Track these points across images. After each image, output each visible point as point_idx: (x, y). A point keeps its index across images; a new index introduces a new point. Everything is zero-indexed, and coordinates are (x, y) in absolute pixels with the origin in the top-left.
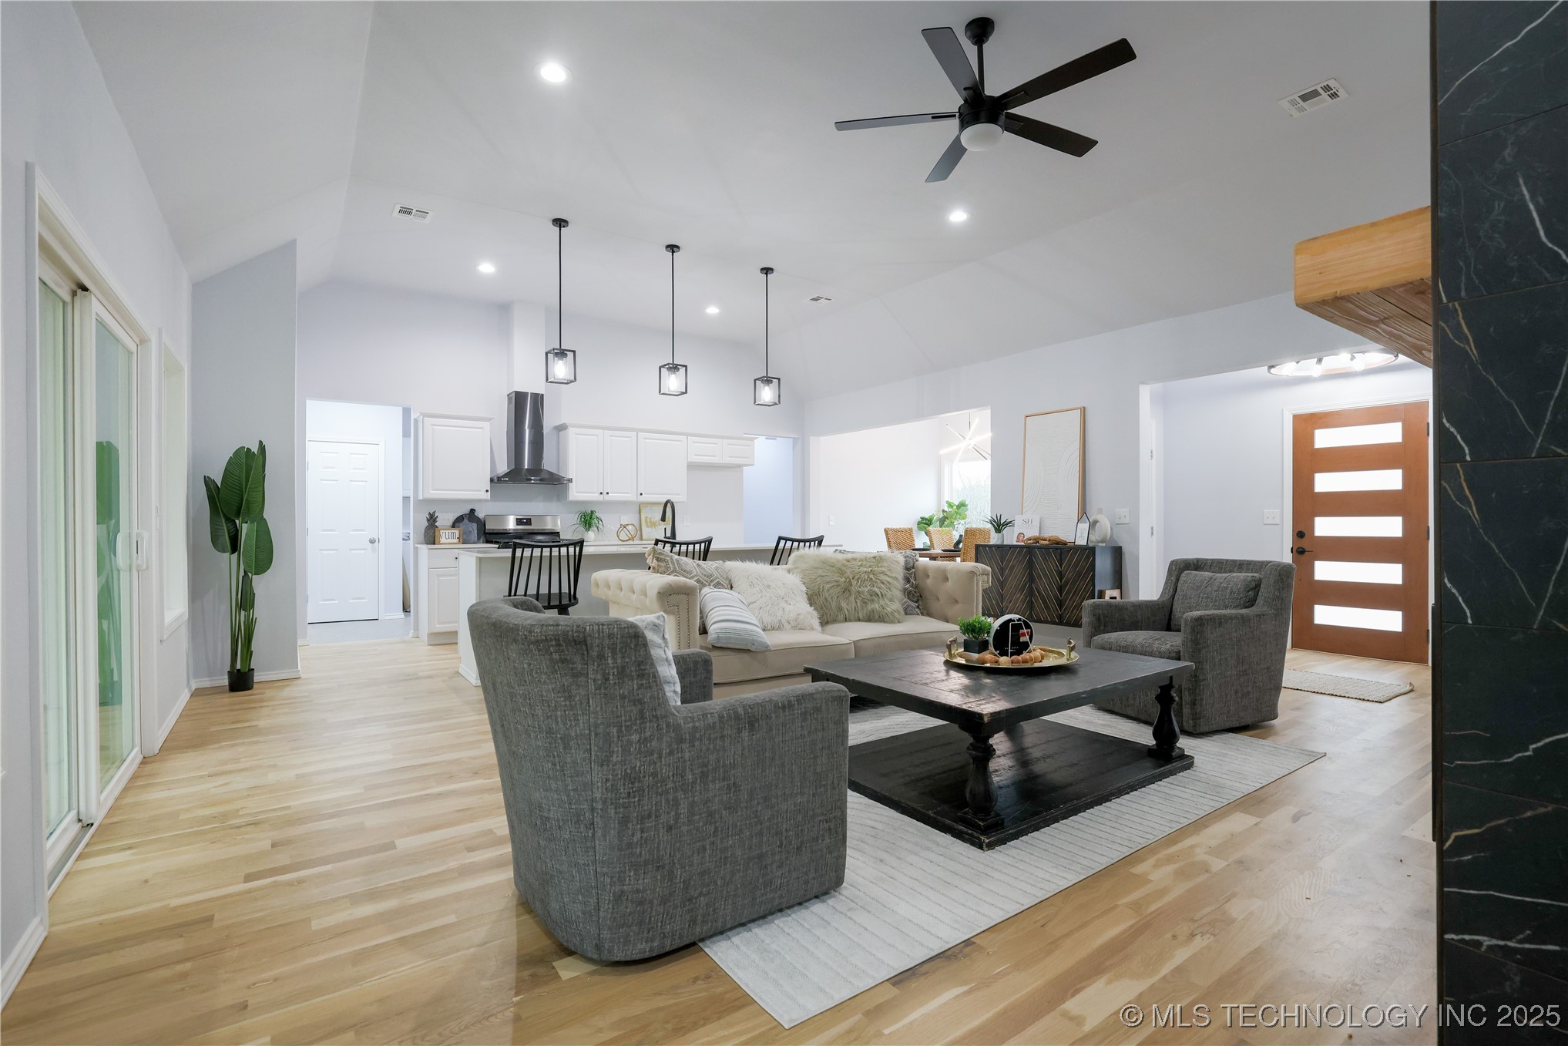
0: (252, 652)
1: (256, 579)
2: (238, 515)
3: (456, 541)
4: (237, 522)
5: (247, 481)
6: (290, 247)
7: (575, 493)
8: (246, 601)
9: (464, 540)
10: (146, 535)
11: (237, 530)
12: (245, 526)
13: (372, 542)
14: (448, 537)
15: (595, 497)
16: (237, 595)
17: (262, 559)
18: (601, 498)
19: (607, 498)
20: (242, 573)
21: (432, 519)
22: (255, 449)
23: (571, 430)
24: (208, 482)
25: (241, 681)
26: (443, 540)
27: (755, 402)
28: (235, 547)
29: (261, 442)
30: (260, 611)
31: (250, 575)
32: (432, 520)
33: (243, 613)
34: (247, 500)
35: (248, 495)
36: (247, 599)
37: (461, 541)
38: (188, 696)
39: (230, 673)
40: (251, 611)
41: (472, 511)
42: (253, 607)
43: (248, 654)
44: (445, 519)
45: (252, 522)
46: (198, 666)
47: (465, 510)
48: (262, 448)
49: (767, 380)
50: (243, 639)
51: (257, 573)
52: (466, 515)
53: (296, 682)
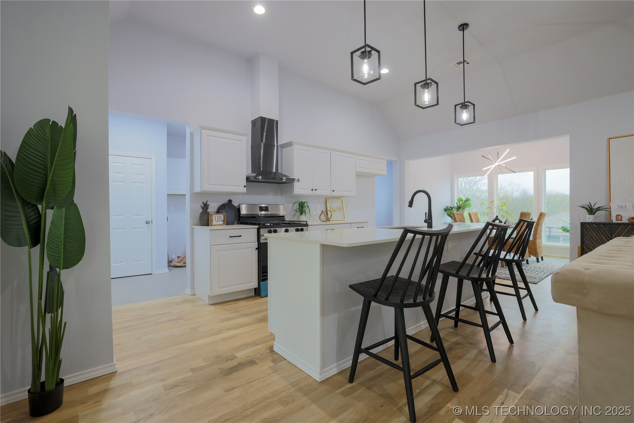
0: (60, 361)
1: (64, 274)
2: (41, 198)
3: (222, 223)
4: (40, 207)
5: (53, 156)
7: (298, 189)
8: (52, 301)
9: (228, 222)
11: (40, 216)
13: (147, 223)
14: (217, 219)
15: (308, 192)
16: (40, 298)
17: (72, 249)
18: (311, 193)
19: (315, 193)
20: (46, 269)
21: (205, 206)
22: (62, 123)
23: (295, 147)
25: (45, 400)
26: (214, 223)
27: (455, 122)
28: (36, 238)
29: (71, 110)
31: (58, 270)
32: (205, 208)
33: (48, 316)
34: (52, 180)
35: (54, 173)
36: (53, 297)
37: (225, 223)
40: (60, 310)
41: (230, 201)
42: (61, 304)
43: (56, 362)
44: (213, 208)
45: (59, 208)
47: (225, 200)
48: (72, 118)
49: (464, 106)
51: (65, 267)
52: (226, 204)
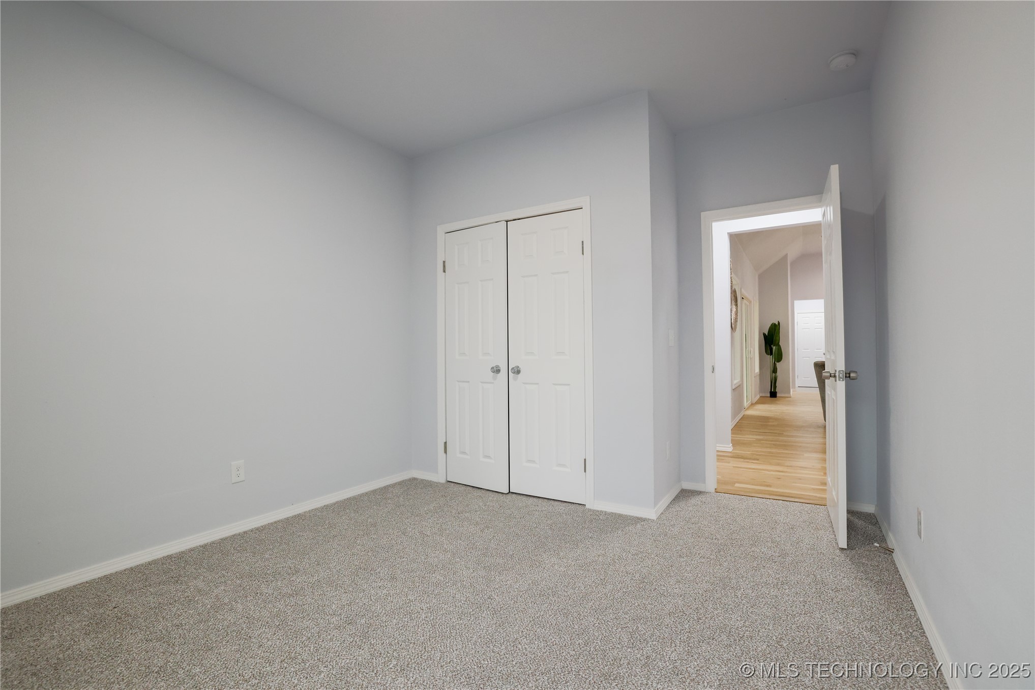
1: (778, 364)
2: (772, 343)
4: (772, 346)
5: (775, 333)
6: (787, 255)
8: (775, 370)
10: (752, 349)
11: (772, 348)
12: (774, 347)
16: (773, 369)
17: (779, 357)
20: (774, 362)
22: (777, 323)
24: (764, 334)
25: (773, 395)
28: (771, 354)
29: (778, 320)
30: (778, 373)
31: (776, 362)
33: (774, 374)
34: (775, 339)
35: (775, 337)
38: (759, 397)
39: (770, 392)
40: (776, 374)
43: (775, 387)
45: (776, 346)
46: (761, 390)
48: (779, 323)
50: (774, 382)
51: (778, 362)
53: (789, 399)
